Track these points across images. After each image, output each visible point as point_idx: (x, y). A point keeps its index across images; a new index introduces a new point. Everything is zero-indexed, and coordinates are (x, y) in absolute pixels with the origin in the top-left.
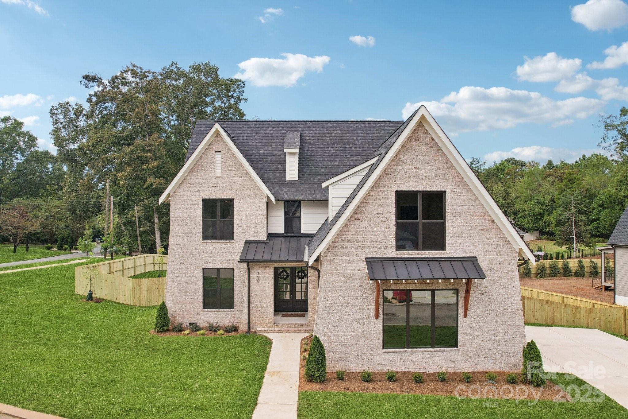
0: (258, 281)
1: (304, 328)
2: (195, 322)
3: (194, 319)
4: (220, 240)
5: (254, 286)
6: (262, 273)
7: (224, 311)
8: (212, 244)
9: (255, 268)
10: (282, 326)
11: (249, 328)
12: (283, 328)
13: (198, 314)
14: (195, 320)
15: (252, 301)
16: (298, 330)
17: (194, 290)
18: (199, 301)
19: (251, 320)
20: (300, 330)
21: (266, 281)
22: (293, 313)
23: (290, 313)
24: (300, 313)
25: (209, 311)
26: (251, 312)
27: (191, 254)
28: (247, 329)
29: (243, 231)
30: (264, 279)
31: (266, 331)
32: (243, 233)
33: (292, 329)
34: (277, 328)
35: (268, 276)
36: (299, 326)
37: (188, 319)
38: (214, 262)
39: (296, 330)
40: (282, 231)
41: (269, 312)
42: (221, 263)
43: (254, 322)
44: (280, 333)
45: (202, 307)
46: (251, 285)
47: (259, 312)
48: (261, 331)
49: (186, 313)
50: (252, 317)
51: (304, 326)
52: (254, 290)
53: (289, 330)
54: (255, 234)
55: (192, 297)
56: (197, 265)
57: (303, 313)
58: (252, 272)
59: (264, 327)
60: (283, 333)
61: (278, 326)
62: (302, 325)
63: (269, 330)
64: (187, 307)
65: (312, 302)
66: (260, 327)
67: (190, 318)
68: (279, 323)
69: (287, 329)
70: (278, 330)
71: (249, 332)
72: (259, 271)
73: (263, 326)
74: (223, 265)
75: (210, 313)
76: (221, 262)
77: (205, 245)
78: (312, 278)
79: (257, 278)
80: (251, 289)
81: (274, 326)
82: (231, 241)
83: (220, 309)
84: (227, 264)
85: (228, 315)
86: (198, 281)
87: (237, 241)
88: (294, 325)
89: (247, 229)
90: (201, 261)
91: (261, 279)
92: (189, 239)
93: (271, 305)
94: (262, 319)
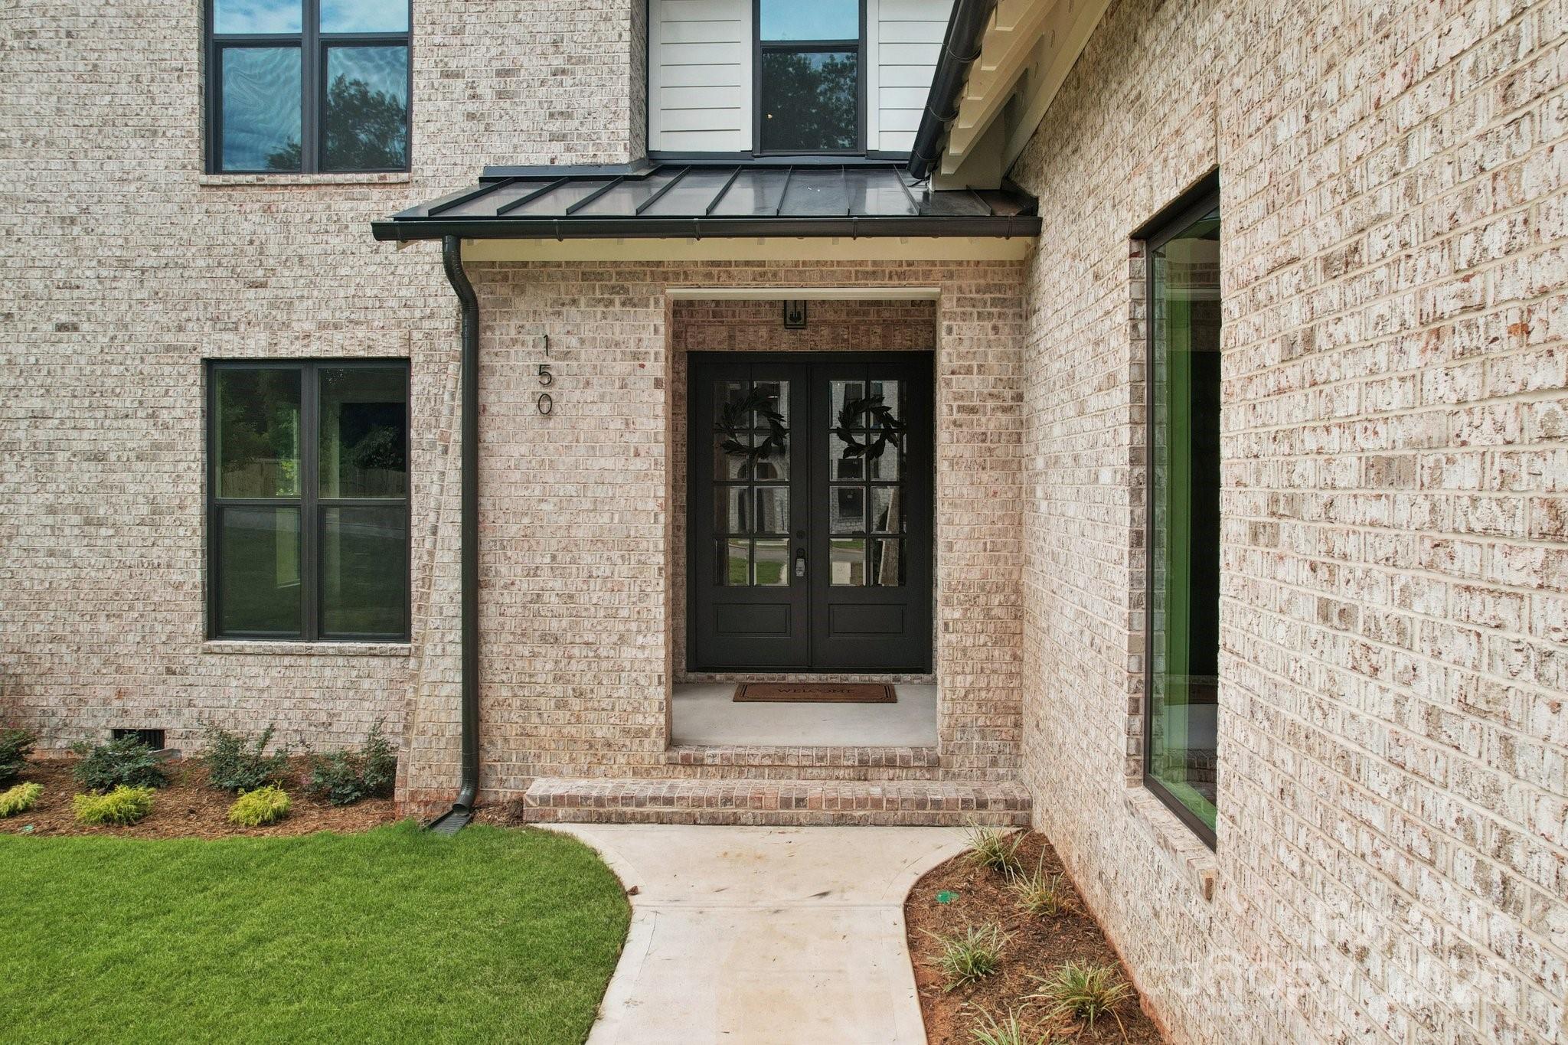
0: (546, 407)
1: (907, 787)
2: (154, 724)
3: (147, 703)
4: (322, 170)
5: (517, 450)
6: (573, 342)
7: (341, 654)
8: (267, 196)
9: (521, 304)
10: (734, 765)
11: (473, 771)
12: (741, 786)
13: (170, 671)
14: (151, 713)
15: (499, 566)
16: (862, 803)
17: (145, 510)
18: (178, 586)
19: (492, 717)
20: (877, 803)
21: (606, 409)
22: (813, 678)
23: (792, 678)
24: (855, 678)
25: (241, 652)
26: (494, 651)
27: (124, 264)
28: (457, 781)
29: (472, 107)
30: (591, 394)
31: (599, 801)
32: (471, 116)
33: (815, 790)
34: (687, 785)
35: (621, 368)
36: (865, 766)
37: (106, 702)
38: (282, 316)
39: (847, 803)
40: (741, 140)
41: (628, 652)
42: (323, 326)
43: (512, 731)
44: (714, 821)
45: (197, 624)
46: (490, 435)
47: (554, 652)
48: (559, 800)
49: (96, 661)
50: (497, 691)
51: (905, 765)
52: (516, 476)
53: (786, 803)
54: (556, 126)
55: (131, 556)
56: (169, 338)
57: (876, 678)
58: (499, 333)
59: (588, 773)
60: (734, 821)
61: (699, 763)
62: (891, 763)
63: (627, 800)
64: (104, 626)
65: (975, 574)
66: (558, 773)
67: (120, 695)
68: (704, 739)
69: (774, 787)
70: (697, 802)
71: (469, 808)
72: (556, 329)
73: (583, 760)
74: (338, 336)
75: (253, 667)
76: (325, 315)
77: (219, 202)
78: (975, 384)
79: (533, 385)
80: (491, 466)
81: (671, 763)
82: (392, 177)
83: (321, 636)
84: (361, 333)
85: (366, 684)
86: (171, 447)
87: (429, 171)
88: (827, 762)
89: (501, 95)
90: (193, 313)
91: (565, 391)
92: (111, 166)
93: (644, 595)
94: (576, 704)
